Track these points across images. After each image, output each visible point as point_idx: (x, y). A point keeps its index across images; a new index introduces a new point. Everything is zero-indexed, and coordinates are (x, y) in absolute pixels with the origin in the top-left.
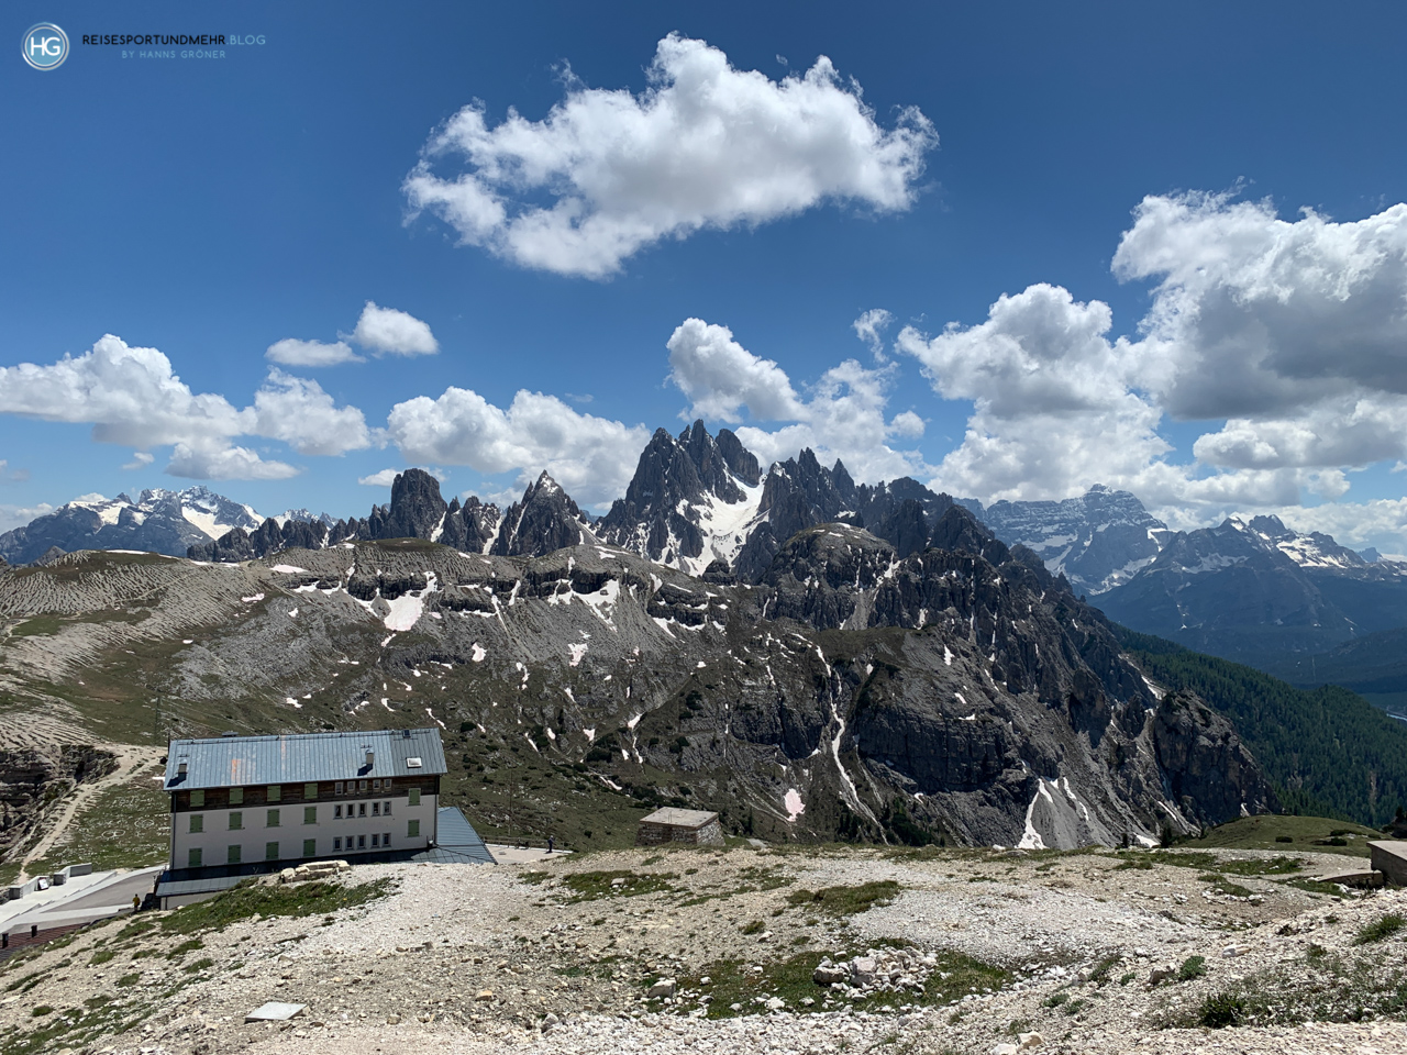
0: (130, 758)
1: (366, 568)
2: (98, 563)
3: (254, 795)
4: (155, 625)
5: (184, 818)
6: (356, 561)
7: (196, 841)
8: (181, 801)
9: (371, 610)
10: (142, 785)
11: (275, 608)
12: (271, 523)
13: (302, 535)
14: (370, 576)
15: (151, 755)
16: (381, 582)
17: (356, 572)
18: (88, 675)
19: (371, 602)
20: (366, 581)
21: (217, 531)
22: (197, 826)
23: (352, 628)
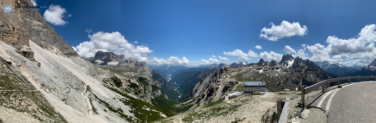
0: (240, 83)
2: (237, 67)
3: (250, 86)
4: (241, 72)
5: (245, 88)
6: (257, 66)
7: (246, 90)
8: (245, 86)
10: (241, 85)
11: (250, 71)
12: (250, 63)
13: (252, 64)
15: (241, 83)
16: (259, 68)
18: (236, 76)
19: (258, 70)
21: (245, 64)
22: (246, 89)
23: (257, 72)
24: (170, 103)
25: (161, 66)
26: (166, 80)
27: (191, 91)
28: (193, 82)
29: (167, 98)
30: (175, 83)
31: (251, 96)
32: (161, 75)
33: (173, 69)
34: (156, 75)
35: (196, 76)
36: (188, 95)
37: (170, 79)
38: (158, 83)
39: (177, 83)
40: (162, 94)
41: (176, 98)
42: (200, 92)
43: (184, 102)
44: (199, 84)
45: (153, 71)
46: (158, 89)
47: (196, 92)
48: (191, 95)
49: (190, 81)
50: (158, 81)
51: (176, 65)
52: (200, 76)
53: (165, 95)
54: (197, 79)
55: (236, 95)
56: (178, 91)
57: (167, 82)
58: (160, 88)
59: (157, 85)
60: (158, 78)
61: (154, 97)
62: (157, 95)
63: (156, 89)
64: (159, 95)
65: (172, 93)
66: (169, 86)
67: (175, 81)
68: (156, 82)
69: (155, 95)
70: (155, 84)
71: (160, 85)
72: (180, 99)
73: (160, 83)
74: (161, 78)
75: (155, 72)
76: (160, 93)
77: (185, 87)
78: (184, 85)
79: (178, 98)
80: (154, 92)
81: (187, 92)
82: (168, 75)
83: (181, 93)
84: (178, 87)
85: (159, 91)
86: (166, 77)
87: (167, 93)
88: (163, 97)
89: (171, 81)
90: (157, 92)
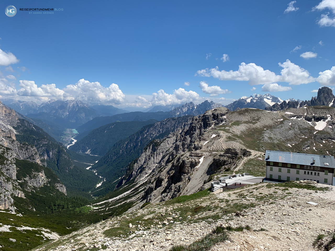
0: (254, 153)
1: (310, 113)
2: (247, 111)
3: (284, 165)
4: (258, 125)
5: (269, 167)
6: (307, 111)
7: (271, 173)
8: (268, 164)
9: (311, 124)
10: (256, 159)
11: (286, 122)
12: (285, 102)
13: (292, 105)
14: (311, 116)
15: (258, 153)
16: (314, 117)
17: (307, 114)
18: (245, 134)
19: (311, 122)
20: (310, 117)
21: (272, 104)
22: (271, 170)
23: (306, 129)
24: (73, 203)
25: (46, 106)
26: (61, 144)
27: (129, 169)
28: (134, 148)
29: (64, 190)
30: (88, 152)
31: (285, 190)
32: (46, 131)
33: (83, 115)
34: (32, 132)
35: (141, 132)
36: (122, 180)
37: (73, 143)
38: (36, 154)
39: (92, 152)
40: (49, 182)
41: (90, 189)
42: (150, 171)
43: (110, 198)
44: (148, 152)
45: (22, 121)
46: (38, 168)
47: (141, 172)
48: (128, 180)
49: (127, 145)
50: (38, 149)
51: (90, 105)
52: (151, 134)
53: (58, 185)
54: (145, 140)
55: (242, 183)
56: (95, 172)
57: (64, 149)
58: (45, 167)
59: (34, 159)
60: (38, 139)
61: (22, 192)
62: (34, 186)
63: (31, 171)
64: (40, 187)
65: (78, 179)
66: (70, 160)
67: (86, 146)
68: (32, 151)
69: (29, 187)
70: (28, 158)
71: (42, 158)
72: (101, 190)
73: (44, 153)
74: (48, 139)
75: (26, 125)
76: (42, 180)
77: (114, 160)
78: (110, 157)
79: (96, 188)
80: (23, 179)
81: (118, 173)
82: (68, 131)
83: (101, 177)
84: (96, 161)
85: (41, 174)
86: (61, 138)
87: (63, 178)
88: (52, 191)
89: (76, 147)
90: (32, 180)
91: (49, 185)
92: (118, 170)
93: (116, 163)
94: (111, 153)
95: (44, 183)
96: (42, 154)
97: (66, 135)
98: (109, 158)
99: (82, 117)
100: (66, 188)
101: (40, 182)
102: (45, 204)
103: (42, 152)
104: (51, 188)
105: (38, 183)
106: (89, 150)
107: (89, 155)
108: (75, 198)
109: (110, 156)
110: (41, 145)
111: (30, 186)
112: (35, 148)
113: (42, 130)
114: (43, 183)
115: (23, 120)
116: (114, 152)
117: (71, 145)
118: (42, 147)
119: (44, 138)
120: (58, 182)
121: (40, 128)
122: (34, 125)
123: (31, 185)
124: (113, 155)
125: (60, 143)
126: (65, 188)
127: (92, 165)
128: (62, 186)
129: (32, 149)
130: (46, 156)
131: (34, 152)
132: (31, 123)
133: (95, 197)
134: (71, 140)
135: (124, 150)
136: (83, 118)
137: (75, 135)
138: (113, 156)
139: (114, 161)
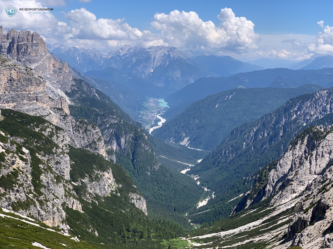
24: (157, 229)
26: (140, 125)
27: (260, 180)
29: (142, 205)
30: (185, 142)
32: (115, 101)
34: (93, 101)
36: (245, 199)
37: (160, 124)
38: (99, 139)
39: (193, 142)
40: (120, 190)
41: (185, 209)
43: (223, 230)
45: (79, 82)
46: (102, 165)
47: (283, 188)
48: (257, 201)
50: (102, 131)
53: (134, 196)
56: (196, 179)
57: (144, 134)
58: (113, 164)
59: (96, 149)
60: (103, 115)
61: (79, 202)
62: (96, 194)
63: (92, 168)
64: (106, 196)
65: (167, 189)
66: (155, 154)
67: (182, 130)
68: (93, 135)
69: (88, 195)
70: (87, 147)
71: (109, 147)
72: (206, 213)
73: (112, 139)
74: (119, 116)
75: (85, 89)
76: (108, 186)
77: (231, 160)
78: (224, 154)
79: (198, 208)
80: (80, 180)
81: (238, 185)
82: (151, 103)
83: (208, 188)
84: (199, 159)
85: (107, 175)
86: (140, 114)
87: (142, 186)
88: (125, 205)
89: (165, 131)
90: (94, 183)
91: (119, 194)
92: (237, 179)
93: (235, 166)
94: (225, 147)
95: (112, 191)
96: (109, 141)
97: (147, 109)
98: (221, 156)
99: (177, 77)
100: (147, 204)
101: (106, 187)
102: (112, 225)
103: (109, 138)
104: (123, 199)
105: (102, 190)
106: (186, 139)
107: (186, 148)
108: (162, 222)
109: (224, 152)
110: (108, 126)
111: (90, 194)
112: (98, 130)
113: (109, 99)
114: (110, 189)
115: (81, 81)
116: (232, 146)
117: (155, 128)
118: (108, 128)
119: (113, 114)
120: (134, 191)
121: (105, 96)
122: (96, 90)
123: (91, 191)
124: (229, 150)
125: (137, 123)
126: (145, 202)
127: (190, 165)
128: (140, 199)
129: (94, 131)
130: (115, 144)
131: (96, 137)
132: (92, 87)
133: (195, 225)
134: (156, 120)
135: (251, 144)
136: (178, 79)
137: (163, 110)
138: (229, 153)
139: (232, 163)
